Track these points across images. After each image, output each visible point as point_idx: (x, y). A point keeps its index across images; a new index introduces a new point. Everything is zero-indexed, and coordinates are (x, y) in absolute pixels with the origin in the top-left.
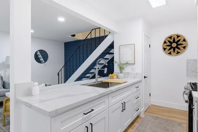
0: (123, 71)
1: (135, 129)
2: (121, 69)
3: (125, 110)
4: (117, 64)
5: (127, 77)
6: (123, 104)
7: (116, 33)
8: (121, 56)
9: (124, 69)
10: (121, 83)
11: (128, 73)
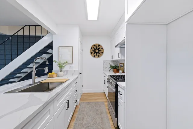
0: (63, 70)
1: (75, 120)
2: (61, 67)
3: (68, 107)
4: (56, 63)
5: (66, 75)
6: (67, 102)
7: (56, 34)
8: (60, 56)
9: (63, 68)
10: (64, 82)
11: (67, 71)
